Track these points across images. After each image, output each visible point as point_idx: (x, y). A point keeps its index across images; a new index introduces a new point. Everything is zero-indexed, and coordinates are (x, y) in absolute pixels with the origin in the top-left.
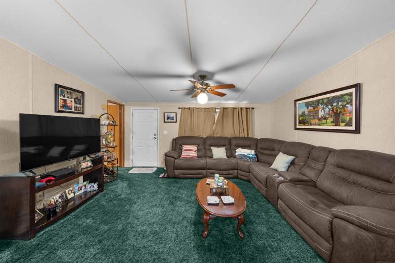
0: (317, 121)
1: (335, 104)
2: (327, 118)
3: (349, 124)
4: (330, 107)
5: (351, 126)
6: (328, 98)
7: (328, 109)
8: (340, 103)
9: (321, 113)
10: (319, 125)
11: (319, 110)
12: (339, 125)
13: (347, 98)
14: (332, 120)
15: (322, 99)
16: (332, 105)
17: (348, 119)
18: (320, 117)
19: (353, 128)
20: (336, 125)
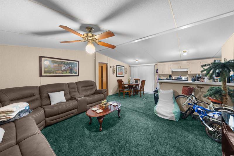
0: (61, 72)
1: (70, 65)
2: (67, 71)
3: (76, 73)
4: (68, 66)
5: (76, 74)
6: (67, 62)
7: (67, 67)
8: (72, 66)
9: (63, 68)
10: (62, 74)
11: (62, 67)
12: (72, 74)
13: (75, 64)
14: (69, 72)
15: (64, 62)
16: (69, 65)
17: (75, 71)
18: (63, 70)
19: (77, 74)
20: (71, 74)
